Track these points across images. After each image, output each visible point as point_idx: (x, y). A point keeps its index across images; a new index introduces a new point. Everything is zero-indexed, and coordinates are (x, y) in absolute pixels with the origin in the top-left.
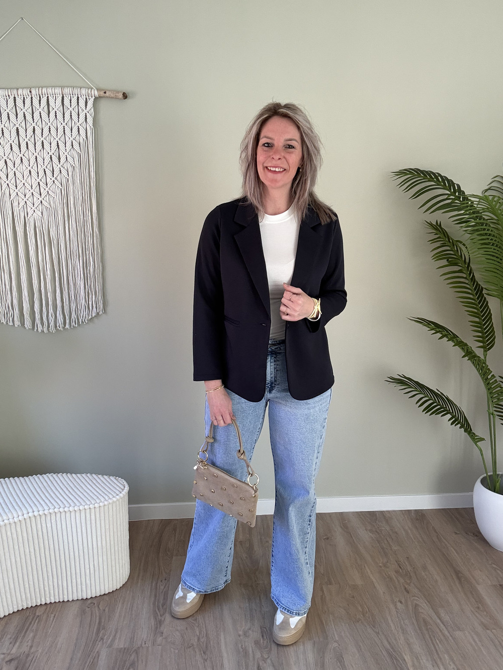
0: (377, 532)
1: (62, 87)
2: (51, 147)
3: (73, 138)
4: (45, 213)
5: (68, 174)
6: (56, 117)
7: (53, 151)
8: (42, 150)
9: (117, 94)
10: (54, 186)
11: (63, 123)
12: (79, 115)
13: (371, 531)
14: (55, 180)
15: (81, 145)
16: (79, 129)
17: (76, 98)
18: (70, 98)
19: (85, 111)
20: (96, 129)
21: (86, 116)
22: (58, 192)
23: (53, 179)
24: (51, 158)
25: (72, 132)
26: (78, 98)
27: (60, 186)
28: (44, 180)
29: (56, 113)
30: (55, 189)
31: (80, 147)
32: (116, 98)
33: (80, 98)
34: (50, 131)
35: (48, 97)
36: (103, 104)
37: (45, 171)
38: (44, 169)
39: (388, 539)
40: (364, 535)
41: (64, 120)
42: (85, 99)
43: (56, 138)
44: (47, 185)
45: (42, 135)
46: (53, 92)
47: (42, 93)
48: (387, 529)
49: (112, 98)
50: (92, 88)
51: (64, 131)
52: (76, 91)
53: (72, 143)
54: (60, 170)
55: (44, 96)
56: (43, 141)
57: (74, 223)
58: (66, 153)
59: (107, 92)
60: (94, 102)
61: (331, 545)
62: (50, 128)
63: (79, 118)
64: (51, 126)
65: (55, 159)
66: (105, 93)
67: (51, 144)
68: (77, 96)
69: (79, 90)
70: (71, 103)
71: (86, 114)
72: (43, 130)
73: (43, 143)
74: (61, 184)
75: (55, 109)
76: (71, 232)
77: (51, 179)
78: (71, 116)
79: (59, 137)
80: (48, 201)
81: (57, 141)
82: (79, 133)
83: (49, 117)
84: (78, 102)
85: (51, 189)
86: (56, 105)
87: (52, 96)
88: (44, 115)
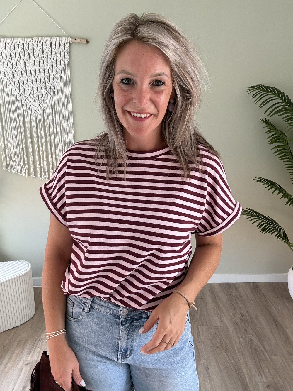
0: (230, 295)
1: (51, 36)
2: (44, 73)
3: (57, 67)
4: (42, 112)
5: (55, 89)
6: (47, 55)
7: (46, 75)
8: (39, 75)
9: (83, 41)
10: (46, 96)
11: (51, 58)
12: (60, 53)
13: (227, 295)
14: (47, 93)
15: (62, 71)
16: (60, 62)
17: (58, 43)
18: (55, 43)
19: (64, 51)
20: (71, 62)
21: (65, 54)
22: (49, 99)
23: (46, 92)
24: (45, 79)
25: (56, 64)
26: (60, 43)
27: (50, 96)
28: (41, 92)
29: (47, 53)
30: (47, 97)
31: (61, 72)
32: (82, 43)
33: (61, 43)
34: (44, 63)
35: (42, 42)
36: (74, 47)
37: (41, 87)
38: (41, 86)
39: (236, 300)
40: (223, 297)
41: (52, 56)
42: (64, 44)
43: (47, 67)
44: (42, 95)
45: (39, 65)
46: (46, 40)
47: (39, 40)
48: (237, 294)
49: (80, 43)
50: (68, 37)
51: (52, 63)
52: (59, 39)
53: (57, 70)
54: (50, 87)
55: (40, 42)
56: (40, 69)
57: (58, 118)
58: (53, 76)
59: (77, 39)
60: (69, 45)
61: (203, 302)
62: (44, 62)
63: (60, 55)
64: (44, 60)
65: (47, 80)
66: (76, 40)
67: (44, 71)
68: (59, 42)
69: (60, 38)
70: (56, 46)
71: (65, 53)
72: (40, 62)
73: (40, 70)
74: (51, 95)
75: (47, 50)
76: (57, 123)
77: (45, 92)
78: (56, 54)
79: (49, 67)
80: (43, 105)
81: (48, 69)
82: (61, 64)
83: (43, 55)
84: (60, 46)
85: (45, 97)
86: (47, 48)
87: (45, 42)
88: (40, 54)
